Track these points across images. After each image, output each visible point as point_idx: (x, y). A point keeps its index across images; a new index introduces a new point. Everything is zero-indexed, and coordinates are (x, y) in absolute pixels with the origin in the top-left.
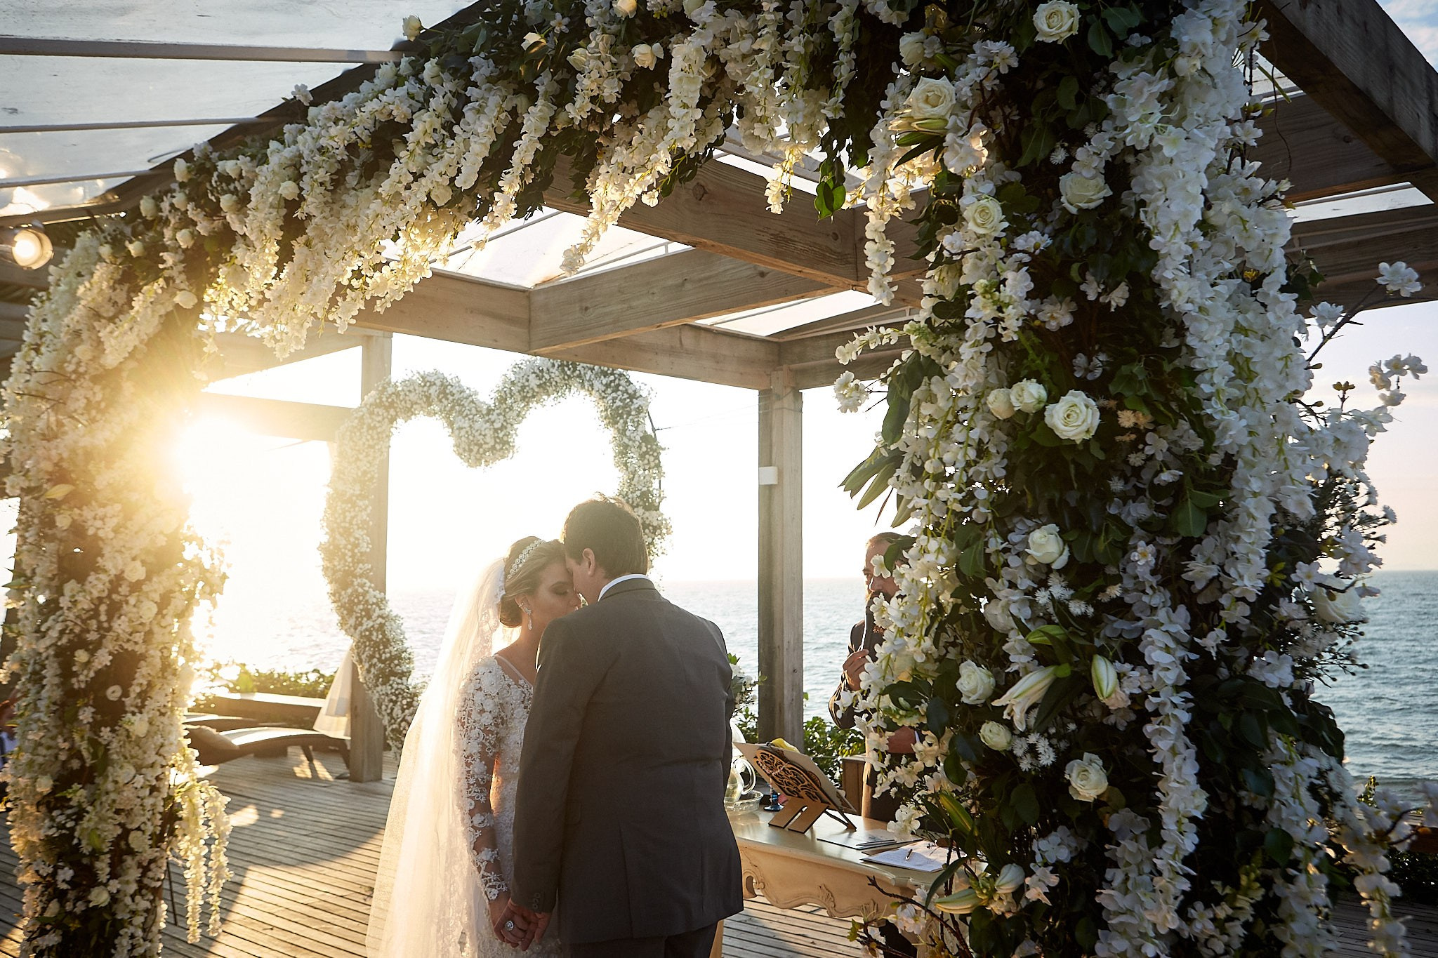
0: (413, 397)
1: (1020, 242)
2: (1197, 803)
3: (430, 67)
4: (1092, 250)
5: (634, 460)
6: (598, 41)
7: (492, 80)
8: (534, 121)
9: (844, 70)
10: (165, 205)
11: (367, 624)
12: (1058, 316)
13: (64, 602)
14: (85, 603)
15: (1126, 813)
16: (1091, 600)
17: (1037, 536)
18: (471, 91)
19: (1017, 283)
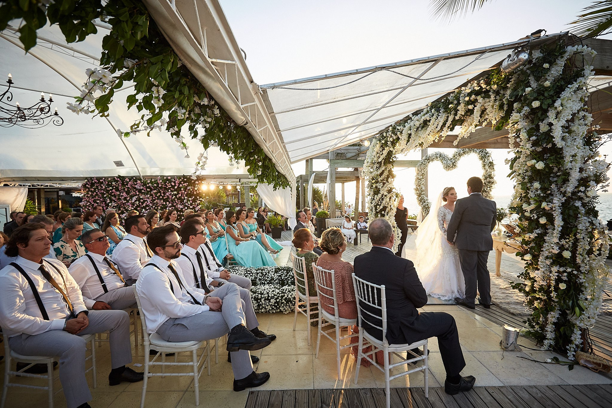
0: (433, 157)
1: (531, 139)
2: (562, 223)
3: (433, 110)
4: (543, 139)
5: (487, 167)
6: (462, 105)
7: (444, 112)
8: (451, 119)
9: (505, 108)
10: (388, 134)
11: (424, 204)
12: (539, 149)
13: (375, 198)
14: (378, 199)
15: (551, 226)
16: (545, 193)
17: (535, 184)
18: (439, 114)
19: (529, 145)
